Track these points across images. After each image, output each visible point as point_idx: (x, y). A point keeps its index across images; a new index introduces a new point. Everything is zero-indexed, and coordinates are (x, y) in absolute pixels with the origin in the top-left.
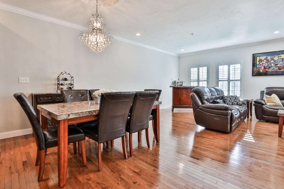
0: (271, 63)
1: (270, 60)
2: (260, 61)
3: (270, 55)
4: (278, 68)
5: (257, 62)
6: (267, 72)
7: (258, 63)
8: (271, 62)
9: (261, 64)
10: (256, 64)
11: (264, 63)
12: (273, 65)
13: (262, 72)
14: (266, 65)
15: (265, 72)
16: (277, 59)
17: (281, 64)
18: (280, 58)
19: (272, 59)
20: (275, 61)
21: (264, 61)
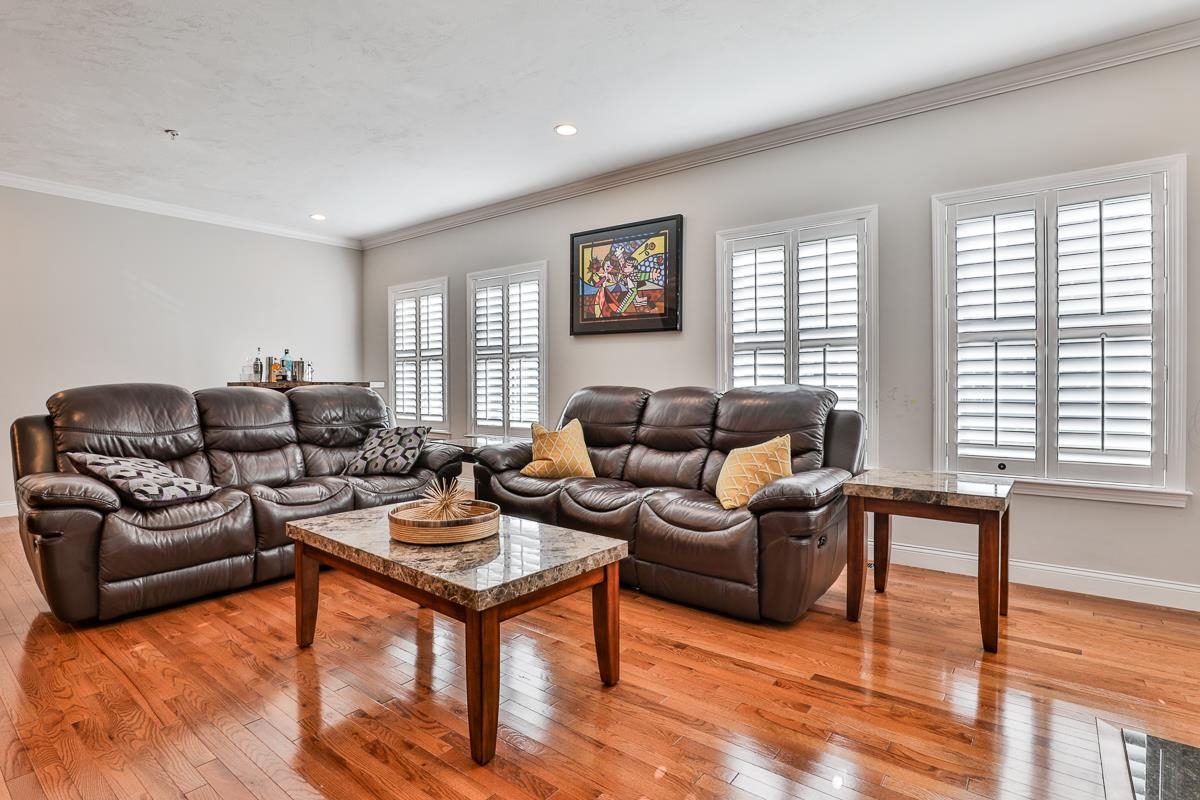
0: (626, 277)
1: (622, 261)
2: (595, 265)
3: (622, 241)
4: (646, 298)
5: (586, 270)
6: (614, 315)
7: (587, 277)
8: (626, 270)
9: (596, 279)
10: (583, 282)
11: (606, 274)
12: (631, 285)
13: (600, 319)
14: (610, 285)
15: (611, 318)
16: (644, 256)
17: (655, 280)
18: (651, 253)
19: (629, 258)
20: (636, 267)
21: (606, 267)
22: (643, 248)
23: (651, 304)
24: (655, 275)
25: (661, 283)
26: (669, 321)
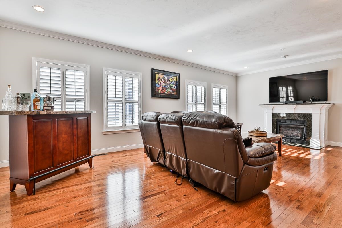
0: (168, 84)
1: (167, 80)
2: (159, 79)
3: (166, 75)
5: (156, 80)
6: (164, 93)
7: (157, 82)
8: (167, 82)
9: (160, 83)
10: (155, 82)
11: (162, 82)
12: (169, 86)
13: (160, 94)
14: (164, 85)
16: (172, 80)
17: (174, 87)
18: (174, 80)
19: (168, 80)
20: (170, 83)
21: (162, 80)
22: (172, 78)
23: (173, 92)
24: (174, 85)
25: (176, 88)
26: (176, 97)
